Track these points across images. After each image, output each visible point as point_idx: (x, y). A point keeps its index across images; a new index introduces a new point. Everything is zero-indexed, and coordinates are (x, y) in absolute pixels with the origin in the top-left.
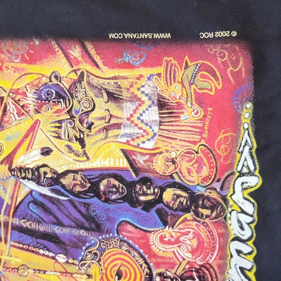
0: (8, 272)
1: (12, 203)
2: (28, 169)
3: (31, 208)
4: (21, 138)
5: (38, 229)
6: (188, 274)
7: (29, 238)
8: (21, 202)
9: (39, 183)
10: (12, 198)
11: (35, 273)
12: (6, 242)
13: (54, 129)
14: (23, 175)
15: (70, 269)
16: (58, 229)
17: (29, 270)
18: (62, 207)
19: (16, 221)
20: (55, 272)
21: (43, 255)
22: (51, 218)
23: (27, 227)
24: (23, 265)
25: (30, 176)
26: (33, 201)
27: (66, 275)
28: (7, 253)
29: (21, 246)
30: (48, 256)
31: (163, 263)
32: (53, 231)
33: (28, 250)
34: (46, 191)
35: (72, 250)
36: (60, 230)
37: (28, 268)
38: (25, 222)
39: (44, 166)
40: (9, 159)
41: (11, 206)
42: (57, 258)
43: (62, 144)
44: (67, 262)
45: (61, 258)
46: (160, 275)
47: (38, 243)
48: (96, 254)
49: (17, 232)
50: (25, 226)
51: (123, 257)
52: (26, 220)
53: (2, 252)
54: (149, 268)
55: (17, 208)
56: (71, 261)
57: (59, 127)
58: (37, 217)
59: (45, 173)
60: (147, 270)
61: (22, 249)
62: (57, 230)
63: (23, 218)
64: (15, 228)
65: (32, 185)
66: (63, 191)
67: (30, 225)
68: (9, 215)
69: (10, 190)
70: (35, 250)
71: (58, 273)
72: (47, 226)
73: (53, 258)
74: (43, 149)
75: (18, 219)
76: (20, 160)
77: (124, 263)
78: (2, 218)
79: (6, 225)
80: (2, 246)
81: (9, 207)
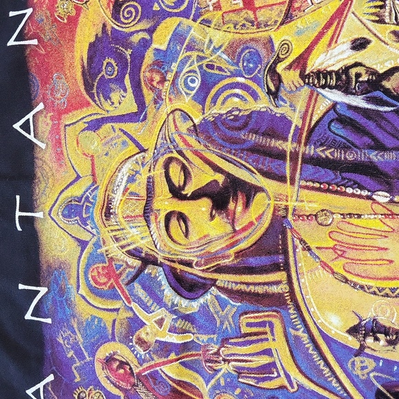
0: (301, 221)
1: (304, 124)
2: (330, 73)
3: (333, 129)
4: (319, 29)
5: (345, 158)
7: (330, 172)
8: (318, 122)
9: (347, 90)
10: (304, 118)
11: (344, 218)
12: (292, 183)
13: (374, 10)
14: (323, 82)
15: (397, 209)
16: (377, 155)
17: (334, 216)
18: (383, 123)
19: (311, 150)
20: (376, 214)
21: (353, 195)
22: (366, 139)
23: (327, 157)
24: (323, 210)
25: (333, 83)
26: (337, 119)
27: (393, 218)
28: (294, 198)
29: (317, 185)
30: (360, 197)
32: (369, 158)
33: (329, 190)
34: (359, 101)
36: (379, 157)
37: (333, 213)
38: (323, 151)
39: (357, 65)
40: (301, 61)
41: (302, 129)
42: (374, 197)
43: (385, 31)
44: (392, 201)
45: (382, 197)
47: (343, 179)
49: (310, 167)
50: (324, 156)
52: (325, 147)
53: (287, 196)
55: (311, 131)
56: (398, 198)
57: (381, 7)
58: (344, 141)
59: (358, 75)
61: (319, 189)
62: (375, 156)
63: (322, 145)
64: (308, 160)
65: (337, 96)
66: (385, 98)
67: (332, 154)
68: (299, 142)
69: (301, 105)
70: (339, 189)
71: (380, 216)
72: (359, 153)
73: (369, 198)
74: (354, 41)
75: (313, 147)
76: (316, 62)
78: (288, 146)
79: (294, 156)
80: (286, 189)
81: (299, 131)
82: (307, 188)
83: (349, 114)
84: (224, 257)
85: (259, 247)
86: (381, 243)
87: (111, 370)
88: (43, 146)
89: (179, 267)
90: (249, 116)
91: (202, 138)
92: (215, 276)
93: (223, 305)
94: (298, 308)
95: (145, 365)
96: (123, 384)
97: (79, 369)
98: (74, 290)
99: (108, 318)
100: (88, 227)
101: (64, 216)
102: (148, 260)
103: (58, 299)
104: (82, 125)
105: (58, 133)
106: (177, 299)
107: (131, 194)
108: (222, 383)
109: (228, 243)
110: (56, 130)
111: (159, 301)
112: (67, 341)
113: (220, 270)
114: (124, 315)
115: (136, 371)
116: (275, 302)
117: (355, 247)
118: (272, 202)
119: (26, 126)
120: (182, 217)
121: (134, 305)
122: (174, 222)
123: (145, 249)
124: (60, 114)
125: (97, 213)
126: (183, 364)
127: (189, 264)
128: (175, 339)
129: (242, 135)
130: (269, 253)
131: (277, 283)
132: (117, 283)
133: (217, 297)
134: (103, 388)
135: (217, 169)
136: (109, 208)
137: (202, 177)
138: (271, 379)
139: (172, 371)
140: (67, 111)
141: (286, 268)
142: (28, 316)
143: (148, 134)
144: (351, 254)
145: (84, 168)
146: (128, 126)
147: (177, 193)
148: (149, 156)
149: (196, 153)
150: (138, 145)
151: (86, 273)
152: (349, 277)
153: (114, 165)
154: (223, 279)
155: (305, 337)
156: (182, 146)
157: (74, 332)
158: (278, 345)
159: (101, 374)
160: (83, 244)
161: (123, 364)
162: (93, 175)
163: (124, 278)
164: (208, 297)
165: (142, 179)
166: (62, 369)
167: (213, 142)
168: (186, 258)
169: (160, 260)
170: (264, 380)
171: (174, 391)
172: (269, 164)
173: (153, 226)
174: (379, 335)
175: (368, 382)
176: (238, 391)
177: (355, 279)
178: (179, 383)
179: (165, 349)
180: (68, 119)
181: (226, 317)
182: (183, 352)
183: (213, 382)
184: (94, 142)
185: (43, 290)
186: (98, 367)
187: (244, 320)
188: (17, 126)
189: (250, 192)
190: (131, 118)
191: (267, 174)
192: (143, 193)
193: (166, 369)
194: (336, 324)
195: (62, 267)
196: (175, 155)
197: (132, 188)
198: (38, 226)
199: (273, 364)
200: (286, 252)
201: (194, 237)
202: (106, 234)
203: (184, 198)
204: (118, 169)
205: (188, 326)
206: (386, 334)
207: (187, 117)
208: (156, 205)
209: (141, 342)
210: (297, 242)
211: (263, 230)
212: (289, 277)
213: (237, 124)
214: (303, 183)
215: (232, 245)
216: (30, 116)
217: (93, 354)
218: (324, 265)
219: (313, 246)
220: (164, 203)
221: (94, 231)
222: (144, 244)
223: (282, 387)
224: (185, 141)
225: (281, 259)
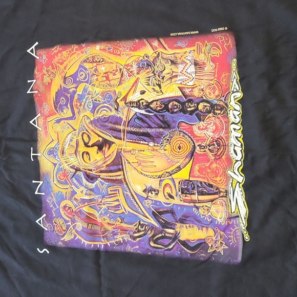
1: (126, 120)
2: (134, 102)
3: (136, 121)
4: (130, 87)
5: (140, 131)
6: (212, 143)
7: (135, 136)
8: (131, 119)
9: (139, 108)
10: (126, 118)
11: (139, 152)
12: (124, 140)
13: (146, 81)
14: (132, 105)
15: (156, 148)
18: (151, 119)
19: (129, 129)
21: (143, 144)
22: (146, 125)
24: (133, 149)
25: (135, 106)
26: (137, 118)
28: (125, 145)
29: (131, 141)
30: (145, 144)
31: (200, 140)
32: (147, 131)
33: (135, 142)
34: (143, 112)
35: (157, 140)
37: (136, 150)
38: (133, 129)
39: (142, 99)
40: (125, 98)
43: (150, 88)
44: (154, 145)
45: (151, 144)
46: (199, 145)
47: (140, 138)
48: (168, 140)
49: (129, 134)
50: (133, 131)
51: (181, 139)
53: (122, 145)
54: (194, 143)
55: (129, 122)
56: (156, 144)
57: (149, 80)
58: (139, 125)
59: (143, 103)
60: (192, 144)
62: (149, 130)
63: (132, 127)
64: (128, 132)
65: (137, 110)
66: (151, 110)
67: (136, 130)
69: (125, 113)
70: (138, 142)
71: (150, 151)
72: (144, 129)
73: (148, 144)
74: (141, 91)
75: (129, 127)
76: (129, 99)
77: (182, 142)
78: (122, 128)
79: (124, 131)
80: (122, 142)
81: (125, 122)
82: (128, 142)
83: (141, 116)
84: (103, 167)
85: (113, 163)
86: (151, 160)
87: (66, 210)
88: (40, 129)
89: (88, 172)
90: (109, 117)
91: (93, 125)
92: (100, 174)
93: (102, 184)
94: (127, 184)
95: (77, 208)
96: (70, 216)
97: (55, 212)
98: (52, 182)
99: (64, 191)
100: (57, 158)
101: (48, 154)
102: (77, 170)
103: (47, 185)
104: (54, 121)
105: (46, 124)
106: (88, 183)
107: (71, 146)
108: (103, 212)
109: (103, 162)
110: (45, 123)
111: (81, 184)
112: (50, 201)
113: (101, 172)
114: (70, 190)
115: (74, 210)
116: (119, 182)
117: (144, 162)
118: (117, 147)
119: (34, 122)
120: (87, 153)
121: (73, 186)
122: (85, 155)
123: (76, 166)
124: (46, 117)
125: (59, 153)
126: (90, 206)
127: (91, 170)
128: (87, 197)
129: (107, 124)
130: (117, 165)
131: (120, 175)
132: (67, 178)
133: (100, 182)
134: (63, 218)
135: (99, 136)
136: (63, 151)
137: (95, 139)
138: (119, 210)
139: (86, 209)
140: (49, 116)
141: (123, 170)
142: (36, 193)
143: (76, 124)
144: (143, 164)
145: (55, 137)
146: (70, 122)
147: (86, 145)
148: (77, 131)
149: (92, 130)
150: (73, 128)
151: (56, 176)
152: (143, 172)
153: (65, 135)
154: (102, 175)
155: (129, 194)
156: (87, 128)
157: (52, 197)
158: (121, 198)
159: (62, 212)
160: (55, 165)
161: (69, 208)
162: (58, 139)
163: (69, 177)
164: (97, 181)
165: (75, 140)
166: (49, 212)
167: (97, 126)
168: (90, 168)
169: (81, 169)
170: (117, 210)
171: (87, 216)
172: (116, 134)
173: (78, 157)
174: (152, 192)
175: (149, 209)
176: (108, 215)
177: (145, 173)
178: (89, 213)
179: (83, 201)
180: (49, 119)
181: (103, 188)
182: (90, 202)
183: (100, 212)
184: (58, 127)
185: (41, 183)
186: (61, 210)
187: (109, 189)
188: (31, 122)
189: (111, 144)
190: (70, 118)
191: (115, 137)
192: (75, 145)
193: (83, 208)
194: (139, 189)
195: (48, 174)
196: (85, 131)
197: (71, 143)
198: (39, 159)
199: (120, 205)
200: (122, 164)
201: (92, 160)
202: (63, 161)
203: (89, 147)
204: (67, 137)
205: (92, 193)
206: (155, 191)
207: (88, 118)
208: (79, 149)
209: (76, 199)
210: (126, 161)
211: (114, 157)
212: (124, 173)
213: (105, 120)
214: (127, 140)
215: (105, 163)
216: (36, 118)
217: (59, 205)
218: (135, 168)
219: (131, 162)
220: (82, 148)
221: (59, 160)
222: (76, 164)
223: (123, 213)
224: (88, 126)
225: (121, 167)
